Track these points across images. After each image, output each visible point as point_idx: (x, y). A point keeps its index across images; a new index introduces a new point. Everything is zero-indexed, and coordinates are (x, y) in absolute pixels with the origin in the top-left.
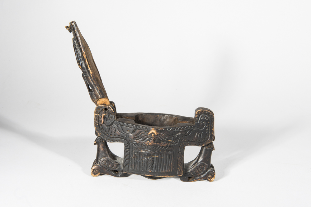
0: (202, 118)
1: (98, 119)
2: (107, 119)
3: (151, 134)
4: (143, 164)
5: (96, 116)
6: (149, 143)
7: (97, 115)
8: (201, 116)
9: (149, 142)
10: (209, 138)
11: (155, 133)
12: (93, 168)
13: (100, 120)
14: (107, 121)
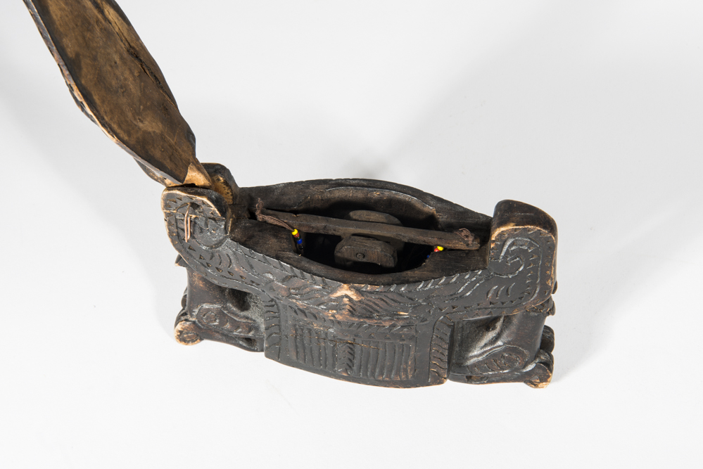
0: (512, 249)
1: (173, 222)
2: (201, 229)
3: (342, 297)
4: (323, 354)
5: (168, 215)
6: (336, 316)
7: (168, 212)
8: (508, 243)
9: (335, 311)
10: (536, 295)
11: (354, 298)
12: (179, 327)
13: (180, 226)
14: (201, 232)
